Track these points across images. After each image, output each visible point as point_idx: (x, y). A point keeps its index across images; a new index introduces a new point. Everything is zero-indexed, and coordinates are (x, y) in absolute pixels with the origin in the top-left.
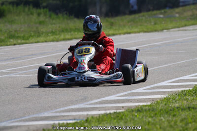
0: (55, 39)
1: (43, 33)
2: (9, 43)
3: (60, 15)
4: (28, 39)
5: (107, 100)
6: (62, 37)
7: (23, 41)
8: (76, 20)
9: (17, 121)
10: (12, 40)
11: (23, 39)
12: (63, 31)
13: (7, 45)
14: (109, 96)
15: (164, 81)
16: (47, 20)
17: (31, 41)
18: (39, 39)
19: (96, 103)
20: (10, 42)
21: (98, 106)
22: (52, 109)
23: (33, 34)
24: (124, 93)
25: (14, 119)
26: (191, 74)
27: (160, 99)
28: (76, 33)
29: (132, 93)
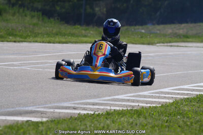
0: (51, 41)
1: (39, 34)
2: (9, 40)
3: (52, 20)
4: (26, 38)
5: (118, 99)
6: (57, 39)
7: (21, 39)
8: (66, 25)
9: (42, 108)
10: (11, 37)
11: (21, 38)
12: (57, 34)
13: (8, 41)
15: (165, 88)
16: (40, 23)
17: (29, 40)
18: (36, 39)
19: (109, 100)
20: (9, 38)
21: (111, 102)
22: (69, 101)
23: (29, 34)
24: (132, 95)
25: (39, 105)
26: (189, 84)
27: (169, 103)
28: (70, 37)
29: (140, 95)
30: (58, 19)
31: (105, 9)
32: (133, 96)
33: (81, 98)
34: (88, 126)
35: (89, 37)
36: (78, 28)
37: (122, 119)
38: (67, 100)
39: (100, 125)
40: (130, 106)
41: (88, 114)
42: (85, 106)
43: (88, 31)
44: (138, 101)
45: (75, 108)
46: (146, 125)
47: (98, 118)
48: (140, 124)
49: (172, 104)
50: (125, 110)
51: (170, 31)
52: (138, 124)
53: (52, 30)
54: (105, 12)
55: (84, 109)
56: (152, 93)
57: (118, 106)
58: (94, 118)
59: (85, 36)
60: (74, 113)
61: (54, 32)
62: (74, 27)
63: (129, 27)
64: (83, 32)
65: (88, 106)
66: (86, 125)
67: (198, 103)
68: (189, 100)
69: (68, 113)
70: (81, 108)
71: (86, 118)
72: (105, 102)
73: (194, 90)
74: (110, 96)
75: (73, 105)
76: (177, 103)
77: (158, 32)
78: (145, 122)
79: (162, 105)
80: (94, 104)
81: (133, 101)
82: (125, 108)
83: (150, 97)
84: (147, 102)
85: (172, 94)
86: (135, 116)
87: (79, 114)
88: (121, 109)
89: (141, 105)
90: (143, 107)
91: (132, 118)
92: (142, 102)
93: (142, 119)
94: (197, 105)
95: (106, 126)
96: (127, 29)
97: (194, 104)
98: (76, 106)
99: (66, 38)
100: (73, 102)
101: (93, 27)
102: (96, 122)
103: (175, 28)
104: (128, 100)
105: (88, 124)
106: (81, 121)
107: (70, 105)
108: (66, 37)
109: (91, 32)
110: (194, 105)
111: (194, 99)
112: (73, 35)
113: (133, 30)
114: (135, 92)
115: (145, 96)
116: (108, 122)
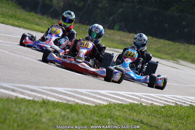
0: (5, 22)
5: (56, 91)
6: (11, 22)
8: (22, 10)
12: (12, 17)
14: (57, 87)
15: (102, 90)
19: (47, 90)
21: (49, 93)
22: (10, 82)
24: (70, 89)
26: (125, 91)
27: (103, 105)
29: (77, 91)
30: (16, 2)
31: (62, 3)
32: (71, 91)
33: (22, 82)
34: (22, 110)
35: (41, 26)
36: (33, 15)
37: (56, 110)
38: (8, 81)
39: (34, 111)
40: (66, 100)
41: (24, 98)
42: (24, 91)
43: (41, 21)
44: (74, 97)
45: (13, 91)
46: (77, 121)
47: (33, 104)
48: (72, 119)
49: (105, 106)
50: (60, 103)
51: (118, 38)
52: (70, 119)
53: (8, 12)
54: (62, 6)
55: (22, 93)
56: (90, 92)
57: (55, 97)
58: (29, 104)
59: (38, 25)
60: (12, 95)
61: (9, 14)
62: (29, 13)
63: (81, 25)
64: (37, 20)
65: (26, 91)
66: (20, 108)
67: (129, 110)
68: (122, 107)
69: (6, 94)
70: (19, 91)
71: (22, 101)
72: (44, 91)
73: (128, 98)
74: (49, 86)
75: (12, 87)
76: (110, 106)
77: (107, 36)
78: (76, 118)
79: (96, 105)
80: (32, 90)
81: (70, 96)
82: (61, 101)
83: (86, 95)
84: (82, 100)
85: (107, 97)
86: (69, 110)
87: (16, 97)
88: (57, 100)
89: (77, 101)
90: (77, 103)
91: (65, 111)
92: (78, 98)
93: (74, 114)
94: (129, 112)
95: (39, 114)
96: (78, 27)
97: (126, 110)
98: (16, 88)
99: (19, 23)
100: (13, 84)
101: (48, 18)
102: (30, 108)
103: (123, 36)
104: (65, 94)
105: (23, 108)
106: (16, 104)
107: (9, 87)
108: (20, 21)
109: (45, 22)
110: (125, 112)
111: (127, 106)
112: (26, 21)
113: (84, 29)
114: (74, 88)
115: (82, 94)
116: (42, 110)
